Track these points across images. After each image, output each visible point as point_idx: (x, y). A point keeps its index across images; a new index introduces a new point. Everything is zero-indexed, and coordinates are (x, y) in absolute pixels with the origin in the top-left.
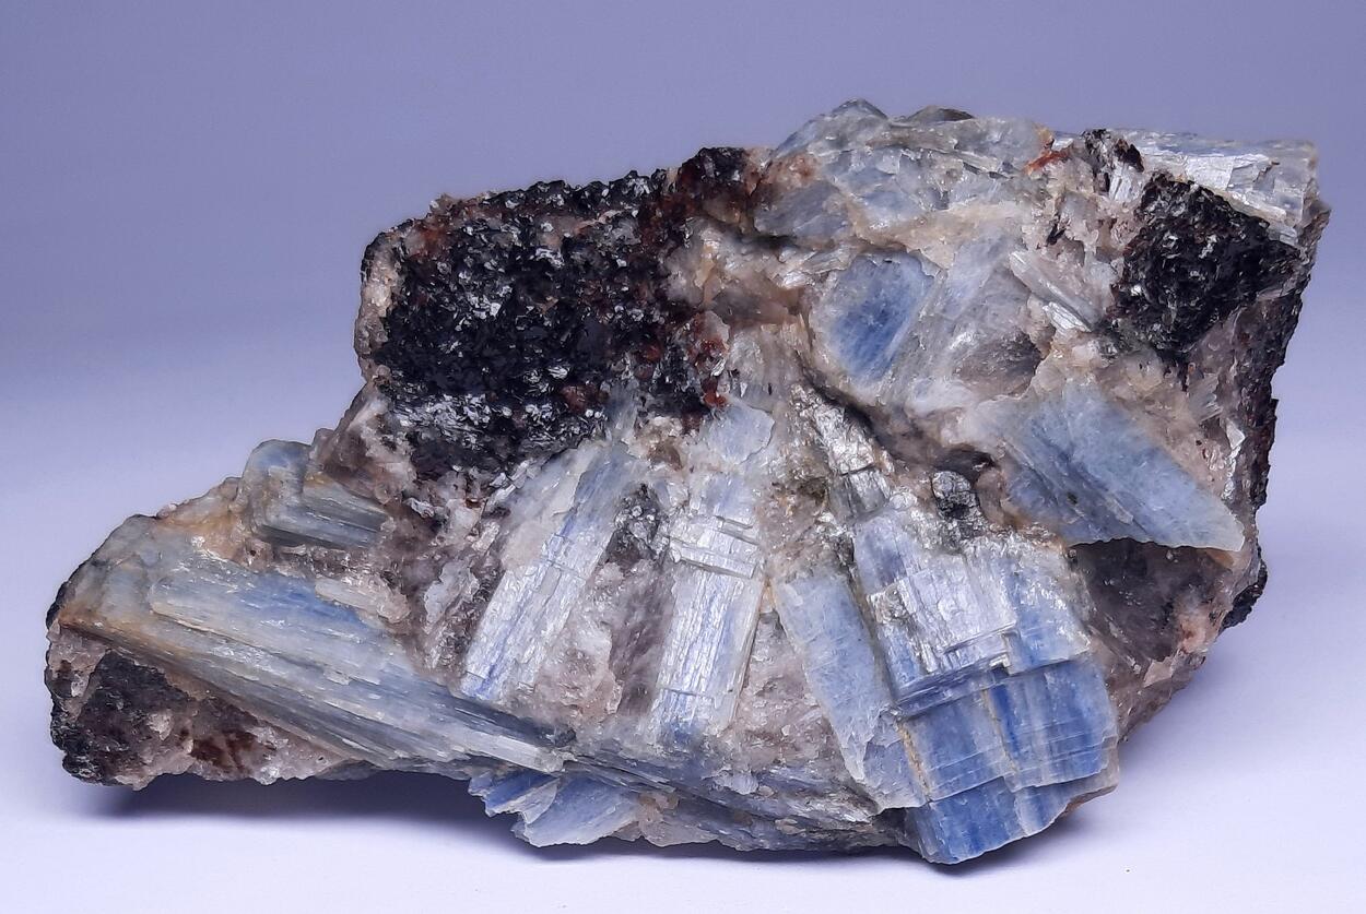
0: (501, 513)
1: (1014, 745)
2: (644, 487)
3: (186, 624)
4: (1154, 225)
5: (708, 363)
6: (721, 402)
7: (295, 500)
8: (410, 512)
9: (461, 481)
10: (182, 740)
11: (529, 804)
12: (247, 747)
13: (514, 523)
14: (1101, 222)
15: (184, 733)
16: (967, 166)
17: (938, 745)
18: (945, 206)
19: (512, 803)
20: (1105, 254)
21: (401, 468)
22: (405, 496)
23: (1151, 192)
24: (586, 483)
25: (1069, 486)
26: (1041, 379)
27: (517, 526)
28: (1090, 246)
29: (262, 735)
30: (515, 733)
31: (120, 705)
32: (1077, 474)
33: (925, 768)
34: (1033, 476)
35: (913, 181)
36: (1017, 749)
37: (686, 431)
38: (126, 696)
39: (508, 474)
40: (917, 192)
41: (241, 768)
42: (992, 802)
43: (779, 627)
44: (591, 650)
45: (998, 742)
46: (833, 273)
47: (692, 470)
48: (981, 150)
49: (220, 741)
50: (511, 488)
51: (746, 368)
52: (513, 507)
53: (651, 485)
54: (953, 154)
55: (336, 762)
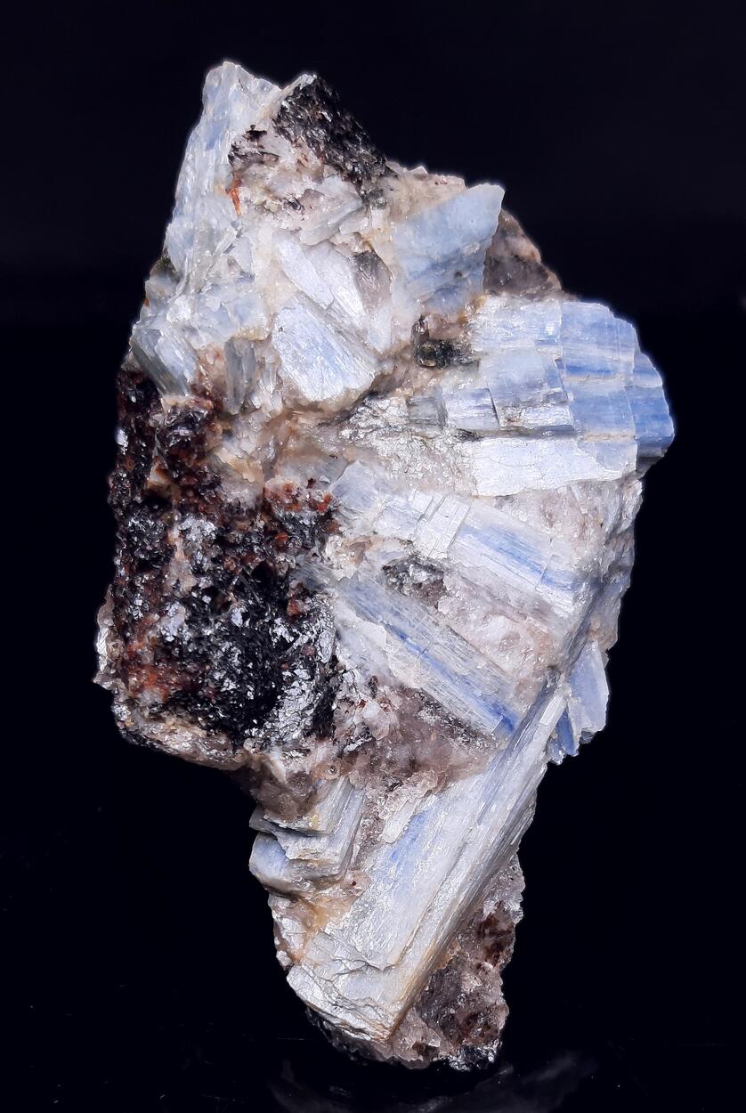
0: (373, 684)
1: (605, 372)
2: (385, 568)
3: (411, 940)
4: (307, 137)
5: (299, 499)
6: (328, 500)
7: (324, 840)
8: (354, 754)
9: (344, 708)
10: (484, 969)
11: (579, 722)
12: (497, 922)
13: (387, 674)
14: (298, 170)
15: (479, 966)
16: (227, 251)
17: (599, 420)
18: (252, 277)
19: (575, 734)
20: (319, 178)
21: (322, 751)
22: (340, 755)
23: (281, 131)
24: (367, 614)
25: (451, 272)
26: (386, 257)
27: (390, 671)
28: (312, 185)
29: (489, 908)
30: (540, 710)
31: (452, 1011)
32: (446, 263)
33: (614, 432)
34: (440, 293)
35: (229, 292)
36: (608, 372)
37: (340, 534)
38: (446, 1005)
39: (345, 671)
40: (239, 291)
41: (509, 932)
42: (639, 400)
43: (507, 497)
44: (503, 632)
45: (601, 382)
46: (279, 372)
47: (375, 533)
48: (219, 236)
49: (489, 941)
50: (356, 671)
51: (311, 473)
52: (372, 672)
53: (384, 563)
54: (215, 258)
55: (517, 859)
